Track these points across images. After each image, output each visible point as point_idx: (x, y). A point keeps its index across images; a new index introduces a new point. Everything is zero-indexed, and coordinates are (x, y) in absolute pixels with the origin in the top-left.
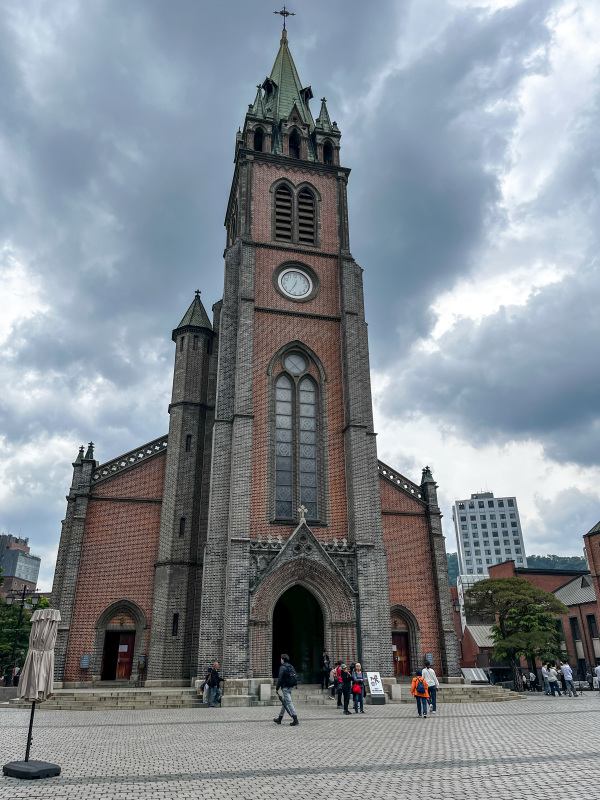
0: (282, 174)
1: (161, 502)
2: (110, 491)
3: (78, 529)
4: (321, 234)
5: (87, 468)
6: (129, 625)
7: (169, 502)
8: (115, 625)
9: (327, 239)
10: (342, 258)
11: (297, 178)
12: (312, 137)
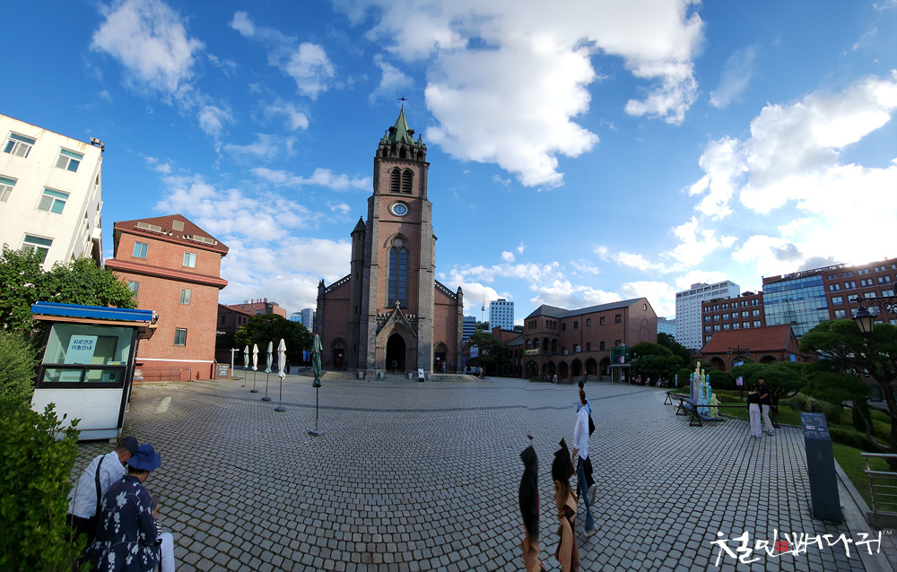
0: (396, 165)
1: (348, 300)
2: (331, 297)
3: (321, 312)
4: (413, 189)
5: (322, 288)
6: (342, 347)
7: (352, 300)
8: (337, 347)
9: (415, 191)
10: (421, 199)
11: (403, 167)
12: (412, 150)
